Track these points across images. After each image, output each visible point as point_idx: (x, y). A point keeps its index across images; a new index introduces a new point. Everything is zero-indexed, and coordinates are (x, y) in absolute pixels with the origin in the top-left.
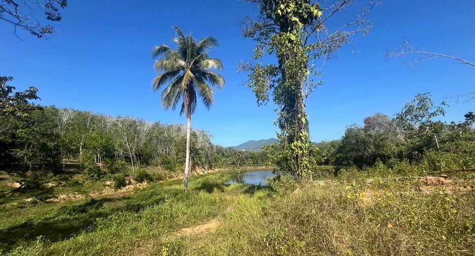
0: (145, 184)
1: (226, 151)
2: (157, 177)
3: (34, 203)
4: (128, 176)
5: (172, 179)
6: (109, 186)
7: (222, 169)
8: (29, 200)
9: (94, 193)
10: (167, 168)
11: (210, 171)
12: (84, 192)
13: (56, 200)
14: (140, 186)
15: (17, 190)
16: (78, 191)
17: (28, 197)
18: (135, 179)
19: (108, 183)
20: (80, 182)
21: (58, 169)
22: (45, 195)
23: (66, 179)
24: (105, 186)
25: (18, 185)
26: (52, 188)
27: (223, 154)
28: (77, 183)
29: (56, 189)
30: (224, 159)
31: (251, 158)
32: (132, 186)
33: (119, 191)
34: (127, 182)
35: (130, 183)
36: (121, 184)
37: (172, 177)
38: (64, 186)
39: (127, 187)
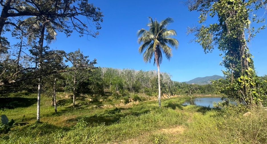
0: (137, 102)
1: (181, 84)
2: (143, 99)
3: (96, 107)
4: (130, 98)
5: (151, 100)
6: (122, 102)
7: (179, 96)
8: (95, 106)
9: (117, 105)
10: (148, 94)
11: (172, 97)
12: (113, 104)
13: (103, 107)
14: (135, 103)
15: (91, 102)
16: (111, 104)
17: (94, 105)
18: (133, 100)
19: (122, 101)
20: (111, 99)
21: (103, 94)
22: (100, 104)
23: (106, 98)
24: (121, 102)
25: (91, 100)
26: (102, 101)
27: (179, 87)
28: (110, 100)
29: (103, 102)
30: (180, 90)
31: (200, 89)
32: (132, 103)
33: (127, 105)
34: (130, 101)
35: (131, 102)
36: (127, 102)
37: (150, 99)
38: (106, 101)
39: (130, 103)
